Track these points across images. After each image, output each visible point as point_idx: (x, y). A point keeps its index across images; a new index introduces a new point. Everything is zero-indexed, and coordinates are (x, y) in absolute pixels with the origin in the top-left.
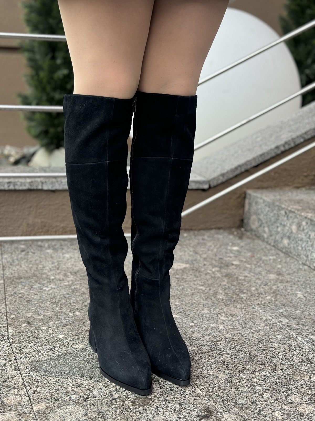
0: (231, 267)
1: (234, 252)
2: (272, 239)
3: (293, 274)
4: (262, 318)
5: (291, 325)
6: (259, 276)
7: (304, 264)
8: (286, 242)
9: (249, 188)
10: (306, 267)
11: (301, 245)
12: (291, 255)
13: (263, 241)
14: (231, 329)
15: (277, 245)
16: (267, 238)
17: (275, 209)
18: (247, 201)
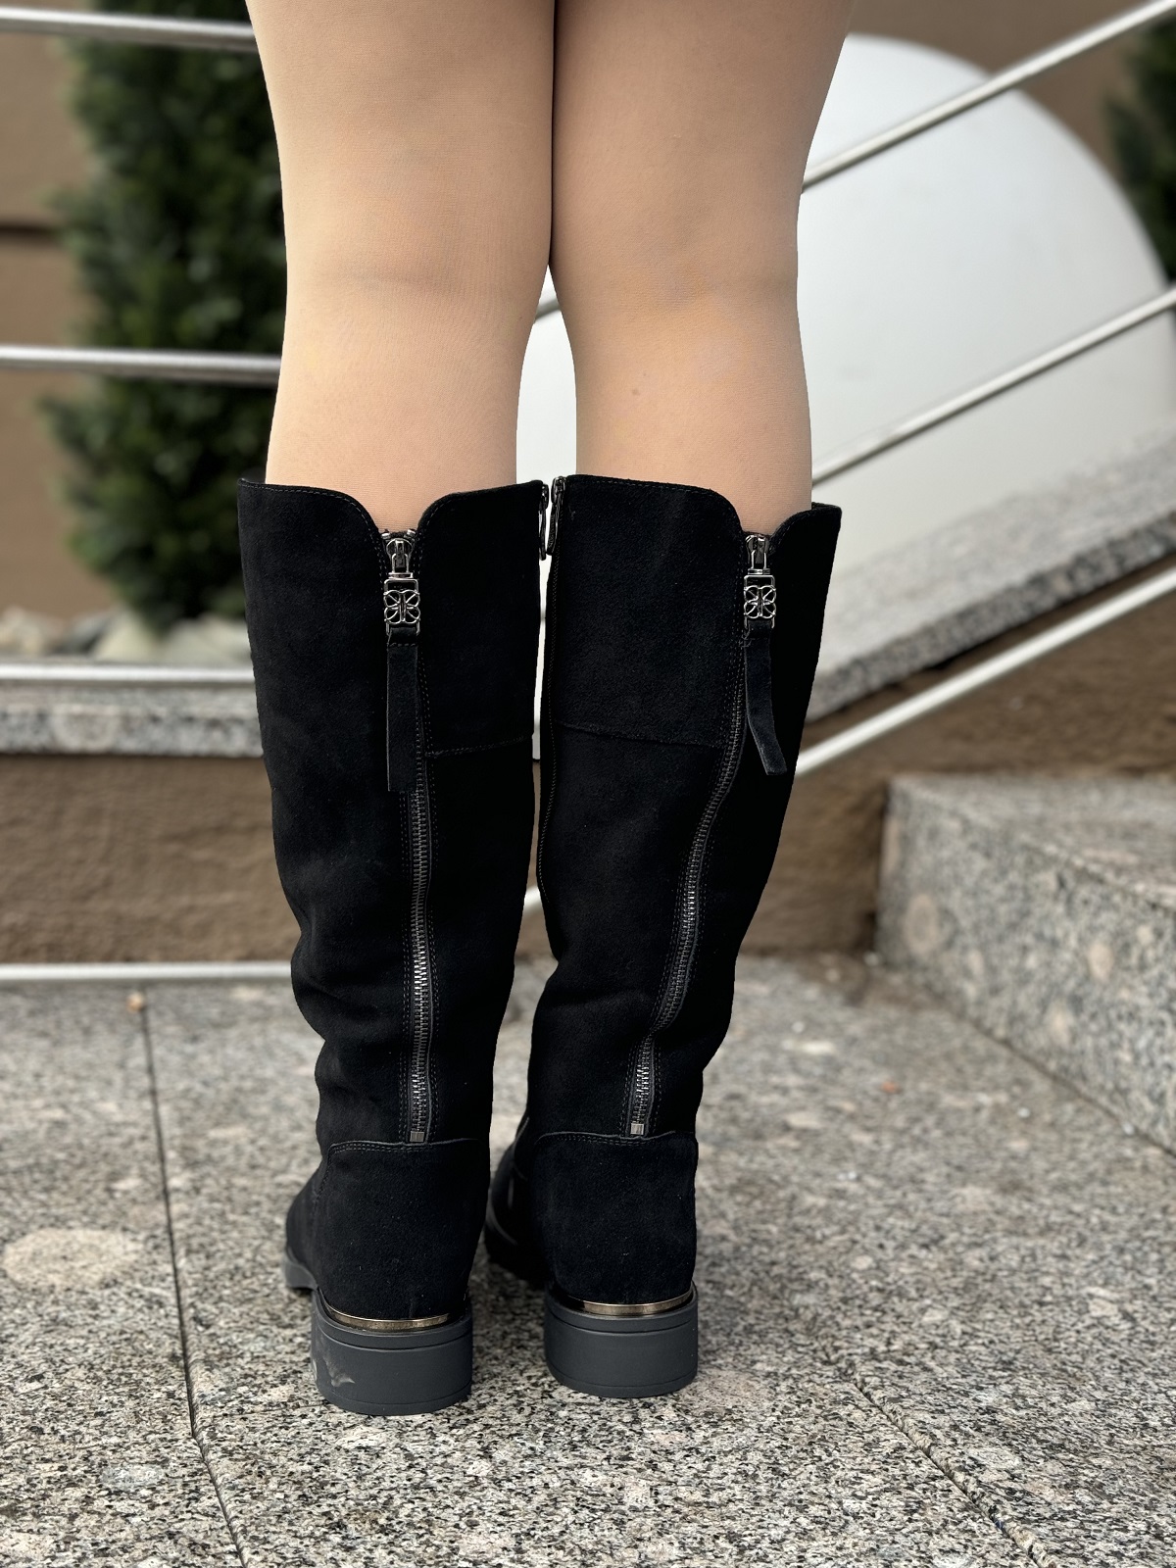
0: (769, 1145)
1: (805, 1066)
2: (1000, 1010)
3: (1080, 1187)
4: (877, 1441)
5: (1028, 1488)
6: (905, 1195)
7: (1144, 1138)
8: (1060, 1022)
9: (903, 767)
10: (1153, 1153)
11: (1132, 1041)
12: (1084, 1089)
13: (960, 1016)
14: (688, 1505)
15: (1021, 1036)
16: (980, 1003)
17: (1012, 865)
18: (893, 828)
